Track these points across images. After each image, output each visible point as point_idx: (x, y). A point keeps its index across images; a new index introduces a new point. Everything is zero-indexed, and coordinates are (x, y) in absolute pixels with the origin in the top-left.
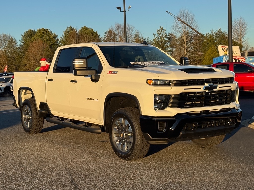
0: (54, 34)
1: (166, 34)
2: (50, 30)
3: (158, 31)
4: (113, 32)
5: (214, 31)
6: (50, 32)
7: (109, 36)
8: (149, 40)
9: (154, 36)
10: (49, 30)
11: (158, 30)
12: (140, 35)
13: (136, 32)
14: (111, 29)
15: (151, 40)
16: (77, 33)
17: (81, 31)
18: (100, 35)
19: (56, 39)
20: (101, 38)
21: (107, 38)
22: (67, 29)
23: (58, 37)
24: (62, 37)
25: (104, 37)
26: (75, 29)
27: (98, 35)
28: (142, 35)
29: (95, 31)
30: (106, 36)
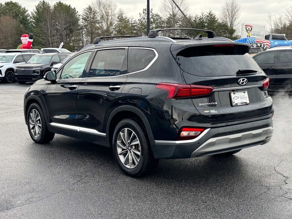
0: (24, 9)
1: (153, 14)
2: (20, 4)
3: (144, 11)
4: (93, 9)
5: (205, 14)
6: (20, 6)
7: (89, 13)
8: (134, 20)
9: (140, 16)
10: (18, 4)
11: (145, 9)
12: (125, 14)
13: (120, 10)
14: (91, 6)
15: (135, 20)
16: (51, 8)
17: (55, 6)
18: (77, 12)
19: (26, 14)
20: (80, 15)
21: (86, 16)
22: (39, 3)
23: (29, 12)
24: (34, 12)
25: (84, 15)
26: (49, 4)
27: (76, 12)
28: (126, 14)
29: (73, 8)
30: (85, 13)
